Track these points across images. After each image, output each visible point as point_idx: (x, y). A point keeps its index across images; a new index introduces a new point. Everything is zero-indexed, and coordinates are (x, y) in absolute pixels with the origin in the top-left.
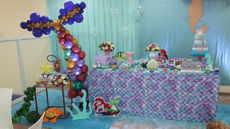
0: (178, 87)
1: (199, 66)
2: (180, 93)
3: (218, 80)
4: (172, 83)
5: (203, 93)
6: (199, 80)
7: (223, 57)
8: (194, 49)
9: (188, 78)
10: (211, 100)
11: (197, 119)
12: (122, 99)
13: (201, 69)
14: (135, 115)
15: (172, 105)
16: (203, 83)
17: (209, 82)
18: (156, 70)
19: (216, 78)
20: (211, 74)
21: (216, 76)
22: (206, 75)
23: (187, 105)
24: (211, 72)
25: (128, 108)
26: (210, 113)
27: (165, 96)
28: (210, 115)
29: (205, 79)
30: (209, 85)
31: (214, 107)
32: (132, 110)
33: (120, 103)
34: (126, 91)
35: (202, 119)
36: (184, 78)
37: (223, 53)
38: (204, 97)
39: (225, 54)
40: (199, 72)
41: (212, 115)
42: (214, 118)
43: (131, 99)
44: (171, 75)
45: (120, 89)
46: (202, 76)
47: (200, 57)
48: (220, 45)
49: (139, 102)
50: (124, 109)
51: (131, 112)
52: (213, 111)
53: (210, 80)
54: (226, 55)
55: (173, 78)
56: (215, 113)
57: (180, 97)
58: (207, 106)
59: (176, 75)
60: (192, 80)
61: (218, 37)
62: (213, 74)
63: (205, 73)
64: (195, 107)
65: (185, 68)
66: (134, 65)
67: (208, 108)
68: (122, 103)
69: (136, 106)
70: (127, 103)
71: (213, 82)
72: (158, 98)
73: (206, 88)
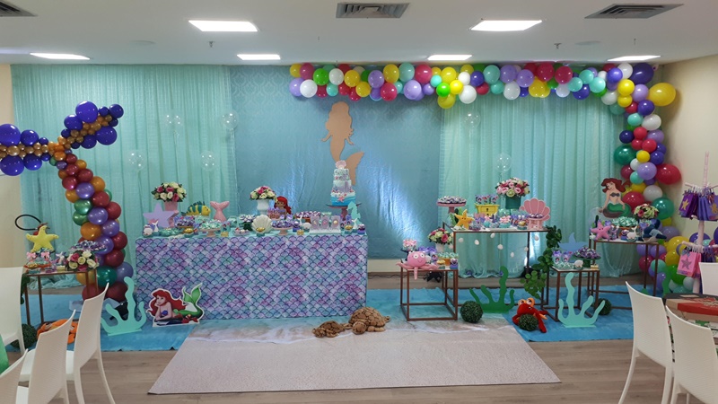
0: (305, 258)
1: (335, 222)
2: (308, 269)
3: (363, 242)
4: (295, 252)
5: (343, 266)
6: (337, 245)
7: (391, 208)
8: (333, 194)
9: (320, 242)
10: (357, 275)
11: (337, 310)
12: (205, 291)
13: (339, 227)
14: (231, 318)
15: (296, 290)
16: (343, 249)
17: (351, 247)
18: (269, 233)
19: (361, 239)
20: (353, 234)
21: (361, 236)
22: (346, 235)
23: (321, 288)
24: (354, 231)
25: (217, 306)
26: (357, 298)
27: (284, 277)
28: (357, 301)
29: (345, 242)
30: (351, 251)
31: (361, 286)
32: (226, 308)
33: (202, 298)
34: (214, 275)
35: (346, 309)
36: (313, 243)
37: (391, 201)
38: (345, 272)
39: (393, 202)
40: (338, 231)
41: (361, 301)
42: (364, 304)
43: (223, 289)
44: (293, 239)
45: (201, 271)
46: (341, 238)
47: (343, 209)
48: (384, 187)
49: (238, 292)
50: (210, 310)
51: (223, 313)
52: (361, 295)
53: (353, 243)
55: (296, 243)
56: (363, 297)
57: (309, 276)
58: (351, 287)
59: (301, 239)
60: (325, 246)
61: (379, 172)
62: (356, 234)
63: (346, 233)
64: (333, 291)
65: (315, 227)
66: (228, 227)
67: (352, 289)
68: (206, 298)
69: (233, 302)
70: (216, 298)
71: (357, 246)
72: (272, 281)
73: (347, 257)
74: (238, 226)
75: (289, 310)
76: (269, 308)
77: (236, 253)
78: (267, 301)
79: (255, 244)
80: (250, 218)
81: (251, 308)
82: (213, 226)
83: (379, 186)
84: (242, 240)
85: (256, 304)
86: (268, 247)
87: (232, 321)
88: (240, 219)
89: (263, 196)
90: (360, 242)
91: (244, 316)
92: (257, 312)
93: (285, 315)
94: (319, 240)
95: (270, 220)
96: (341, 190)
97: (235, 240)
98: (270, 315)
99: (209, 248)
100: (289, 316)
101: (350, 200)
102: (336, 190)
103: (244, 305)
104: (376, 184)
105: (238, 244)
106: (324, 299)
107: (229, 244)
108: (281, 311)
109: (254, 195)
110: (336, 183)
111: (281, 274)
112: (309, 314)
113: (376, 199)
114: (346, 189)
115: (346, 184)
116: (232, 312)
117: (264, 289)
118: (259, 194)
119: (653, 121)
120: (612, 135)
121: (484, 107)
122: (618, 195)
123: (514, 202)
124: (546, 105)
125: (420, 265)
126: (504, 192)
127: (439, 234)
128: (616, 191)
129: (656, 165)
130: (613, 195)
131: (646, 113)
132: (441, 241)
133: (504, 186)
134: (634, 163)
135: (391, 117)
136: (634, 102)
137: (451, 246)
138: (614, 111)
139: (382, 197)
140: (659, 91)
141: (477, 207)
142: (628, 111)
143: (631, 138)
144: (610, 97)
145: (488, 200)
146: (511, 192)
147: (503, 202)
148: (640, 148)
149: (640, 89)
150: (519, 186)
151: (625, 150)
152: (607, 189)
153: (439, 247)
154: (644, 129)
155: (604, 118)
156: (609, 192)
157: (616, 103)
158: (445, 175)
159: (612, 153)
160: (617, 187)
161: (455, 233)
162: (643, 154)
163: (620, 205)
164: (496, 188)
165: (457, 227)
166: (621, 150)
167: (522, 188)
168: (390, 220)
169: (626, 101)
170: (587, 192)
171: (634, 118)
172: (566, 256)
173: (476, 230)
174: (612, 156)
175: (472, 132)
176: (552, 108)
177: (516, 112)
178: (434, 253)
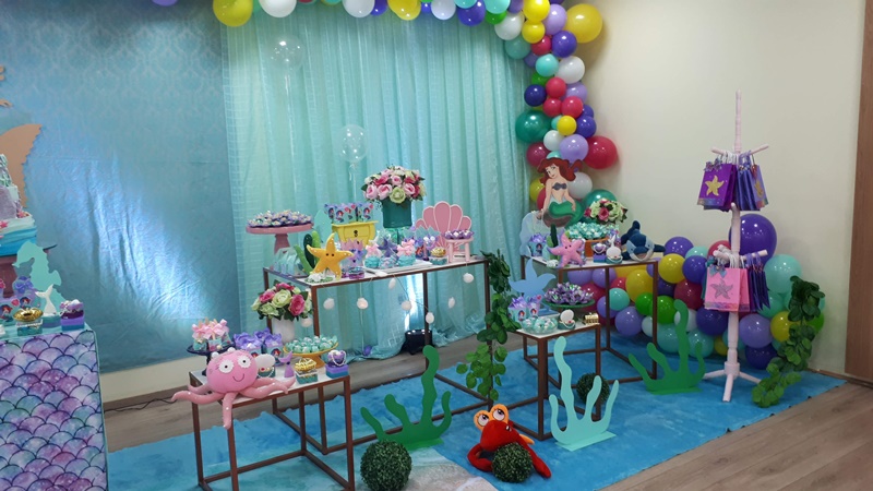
3: (83, 350)
5: (26, 429)
7: (128, 252)
10: (74, 447)
16: (19, 382)
17: (45, 372)
19: (76, 343)
20: (47, 333)
21: (74, 334)
22: (24, 339)
24: (49, 323)
29: (21, 360)
30: (47, 382)
31: (92, 474)
37: (125, 236)
38: (35, 444)
39: (130, 238)
46: (7, 351)
48: (105, 204)
53: (49, 357)
54: (136, 243)
58: (60, 482)
61: (88, 173)
62: (58, 330)
63: (21, 332)
71: (64, 365)
73: (36, 402)
83: (91, 205)
90: (72, 351)
101: (18, 239)
104: (82, 201)
113: (87, 233)
119: (573, 67)
120: (511, 94)
121: (306, 33)
122: (564, 186)
123: (396, 213)
124: (410, 34)
125: (240, 387)
126: (383, 195)
127: (283, 298)
128: (562, 180)
129: (586, 138)
130: (557, 187)
131: (564, 52)
132: (289, 313)
133: (380, 182)
134: (551, 138)
136: (546, 35)
137: (308, 322)
138: (517, 51)
139: (102, 231)
140: (580, 17)
141: (334, 229)
142: (537, 50)
143: (543, 98)
144: (512, 24)
145: (353, 214)
146: (399, 194)
147: (378, 214)
148: (561, 112)
149: (556, 12)
150: (409, 181)
151: (533, 118)
152: (547, 177)
153: (282, 329)
154: (561, 81)
155: (499, 63)
156: (550, 183)
157: (520, 35)
158: (242, 173)
159: (513, 124)
160: (563, 173)
161: (314, 289)
162: (566, 122)
163: (567, 203)
164: (365, 188)
165: (316, 277)
166: (527, 119)
167: (416, 184)
168: (128, 279)
169: (536, 31)
170: (484, 190)
171: (547, 61)
172: (534, 305)
173: (357, 278)
174: (513, 130)
175: (288, 82)
176: (423, 45)
177: (363, 45)
178: (274, 344)
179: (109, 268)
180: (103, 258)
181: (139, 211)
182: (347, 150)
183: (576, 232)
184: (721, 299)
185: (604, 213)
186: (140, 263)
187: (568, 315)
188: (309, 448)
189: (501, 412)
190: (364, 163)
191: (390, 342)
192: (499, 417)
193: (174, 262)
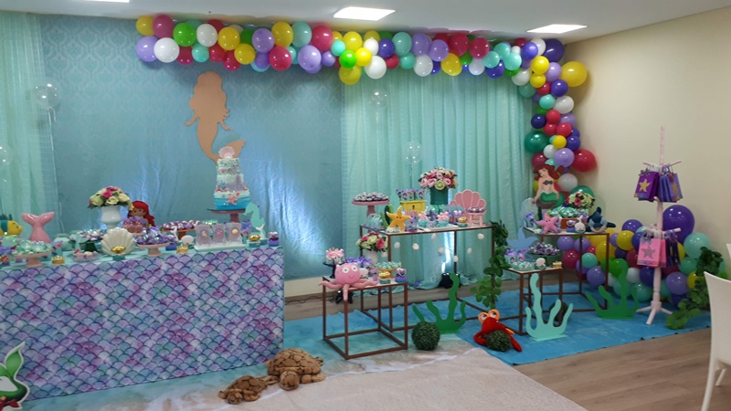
0: (192, 288)
1: (235, 231)
2: (198, 303)
3: (278, 257)
4: (177, 280)
5: (250, 294)
6: (240, 264)
7: (284, 213)
8: (218, 195)
9: (215, 262)
10: (270, 305)
11: (243, 358)
12: (29, 354)
13: (240, 238)
14: (77, 391)
15: (181, 337)
16: (249, 270)
17: (261, 266)
19: (275, 253)
20: (262, 247)
21: (275, 248)
22: (253, 249)
23: (218, 329)
24: (263, 243)
25: (54, 377)
26: (271, 337)
27: (161, 320)
28: (271, 342)
29: (251, 259)
30: (261, 271)
31: (277, 321)
32: (67, 378)
33: (24, 367)
34: (44, 327)
35: (255, 355)
36: (204, 264)
37: (283, 204)
38: (253, 302)
39: (286, 205)
40: (237, 244)
41: (276, 341)
42: (280, 346)
43: (61, 349)
44: (172, 261)
45: (20, 324)
46: (245, 254)
47: (234, 213)
48: (274, 186)
49: (87, 350)
50: (39, 384)
51: (62, 386)
52: (277, 332)
53: (263, 259)
54: (289, 208)
55: (178, 267)
56: (280, 335)
57: (199, 314)
58: (262, 322)
59: (185, 260)
60: (223, 267)
61: (266, 168)
62: (267, 246)
63: (251, 245)
64: (236, 332)
65: (204, 240)
67: (264, 325)
68: (31, 366)
69: (78, 366)
70: (48, 364)
71: (269, 264)
72: (142, 328)
73: (256, 280)
74: (78, 247)
75: (171, 368)
76: (138, 369)
77: (82, 289)
78: (135, 357)
79: (112, 273)
80: (95, 233)
81: (110, 372)
82: (38, 249)
84: (90, 268)
85: (117, 366)
86: (133, 276)
87: (80, 397)
88: (78, 236)
89: (112, 201)
90: (273, 257)
91: (98, 386)
92: (119, 377)
93: (164, 376)
94: (213, 259)
95: (130, 234)
96: (231, 187)
97: (78, 269)
98: (141, 379)
99: (33, 285)
100: (171, 377)
101: (245, 201)
102: (223, 188)
103: (96, 368)
105: (83, 276)
106: (222, 345)
107: (68, 275)
108: (158, 371)
109: (96, 199)
110: (222, 178)
111: (155, 315)
112: (202, 369)
113: (264, 201)
114: (238, 185)
115: (238, 178)
116: (77, 383)
117: (129, 341)
118: (105, 198)
119: (566, 103)
120: (522, 120)
121: (390, 86)
122: (551, 183)
123: (439, 196)
124: (455, 84)
125: (352, 281)
126: (431, 185)
127: (373, 239)
128: (550, 179)
129: (573, 151)
130: (546, 183)
131: (559, 94)
132: (376, 248)
133: (429, 177)
134: (548, 149)
135: (279, 94)
136: (547, 82)
137: (385, 254)
138: (526, 92)
139: (272, 200)
140: (571, 70)
141: (401, 204)
142: (540, 92)
143: (544, 124)
144: (524, 76)
145: (412, 196)
146: (440, 184)
147: (427, 195)
148: (556, 133)
149: (554, 68)
150: (447, 177)
151: (537, 136)
152: (539, 176)
153: (371, 256)
154: (556, 112)
155: (514, 101)
156: (541, 180)
157: (529, 82)
158: (348, 169)
159: (522, 140)
160: (551, 174)
161: (389, 236)
162: (559, 140)
163: (553, 194)
164: (420, 180)
165: (390, 229)
166: (533, 137)
167: (452, 179)
169: (540, 80)
171: (547, 99)
172: (521, 255)
173: (413, 232)
174: (522, 144)
175: (378, 116)
176: (462, 90)
177: (424, 92)
179: (274, 222)
180: (271, 216)
181: (292, 190)
182: (410, 157)
183: (557, 213)
184: (648, 259)
185: (578, 201)
186: (291, 220)
187: (541, 261)
188: (382, 328)
189: (495, 314)
190: (421, 163)
191: (432, 279)
192: (493, 316)
193: (309, 220)
